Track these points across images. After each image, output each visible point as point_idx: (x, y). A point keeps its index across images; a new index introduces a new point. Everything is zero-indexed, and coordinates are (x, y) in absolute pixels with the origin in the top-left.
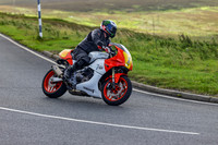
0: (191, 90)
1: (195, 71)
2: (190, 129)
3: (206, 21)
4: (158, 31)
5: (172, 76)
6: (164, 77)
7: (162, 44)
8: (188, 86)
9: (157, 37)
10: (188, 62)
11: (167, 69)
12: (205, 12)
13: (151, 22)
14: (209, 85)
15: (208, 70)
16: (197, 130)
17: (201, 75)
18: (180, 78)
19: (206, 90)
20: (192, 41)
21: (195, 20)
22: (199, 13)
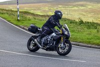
0: (83, 42)
1: (84, 34)
2: (82, 59)
3: (90, 12)
4: (69, 17)
5: (74, 36)
7: (71, 23)
8: (82, 41)
9: (68, 20)
10: (82, 30)
12: (90, 8)
13: (66, 13)
14: (91, 41)
15: (90, 34)
16: (85, 60)
17: (87, 36)
18: (78, 37)
19: (89, 43)
20: (84, 21)
21: (85, 12)
22: (88, 9)
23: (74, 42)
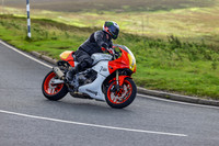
0: (179, 91)
1: (183, 73)
2: (177, 130)
3: (195, 22)
4: (147, 32)
5: (160, 77)
6: (153, 78)
7: (151, 45)
8: (177, 88)
9: (146, 38)
10: (177, 63)
11: (155, 70)
12: (195, 12)
13: (140, 23)
14: (197, 87)
15: (196, 72)
16: (185, 131)
17: (190, 77)
18: (168, 79)
19: (195, 92)
20: (182, 42)
21: (184, 21)
22: (190, 14)
23: (158, 89)
